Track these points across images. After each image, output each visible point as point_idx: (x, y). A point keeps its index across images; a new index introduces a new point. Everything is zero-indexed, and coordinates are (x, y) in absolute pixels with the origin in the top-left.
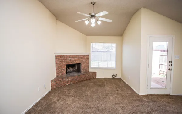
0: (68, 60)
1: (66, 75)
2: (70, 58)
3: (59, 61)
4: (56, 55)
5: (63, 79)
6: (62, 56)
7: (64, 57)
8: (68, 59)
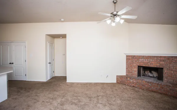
0: (140, 62)
1: (137, 76)
2: (142, 60)
3: (129, 61)
4: (126, 56)
5: (127, 78)
6: (133, 57)
7: (134, 58)
8: (140, 60)
